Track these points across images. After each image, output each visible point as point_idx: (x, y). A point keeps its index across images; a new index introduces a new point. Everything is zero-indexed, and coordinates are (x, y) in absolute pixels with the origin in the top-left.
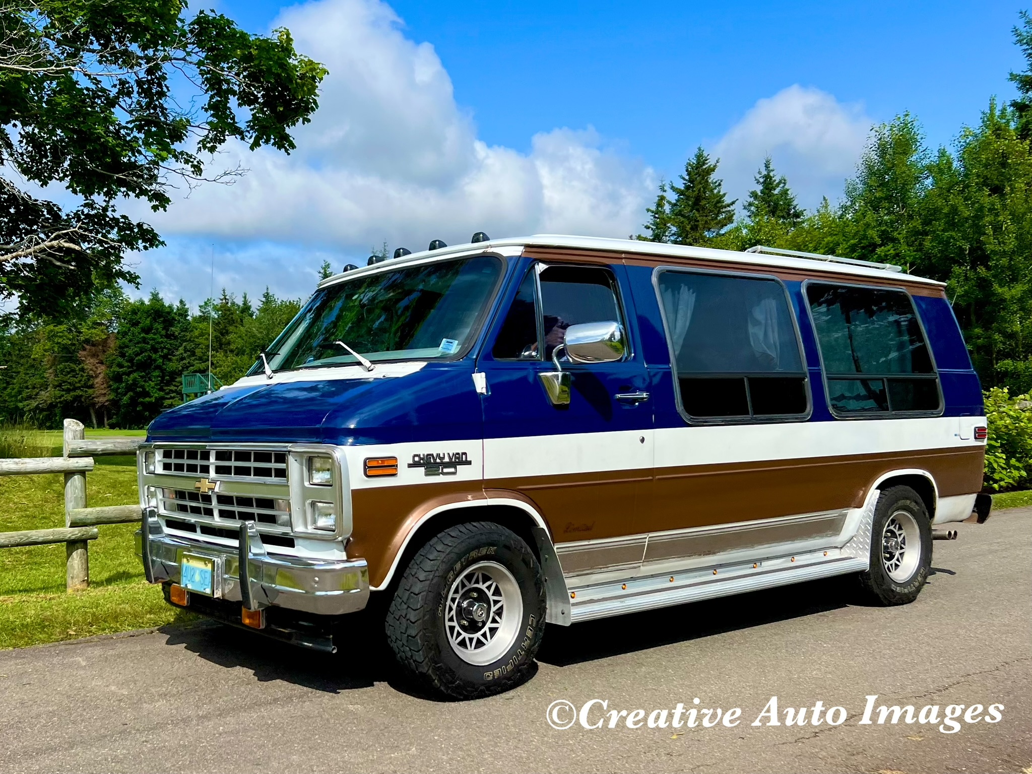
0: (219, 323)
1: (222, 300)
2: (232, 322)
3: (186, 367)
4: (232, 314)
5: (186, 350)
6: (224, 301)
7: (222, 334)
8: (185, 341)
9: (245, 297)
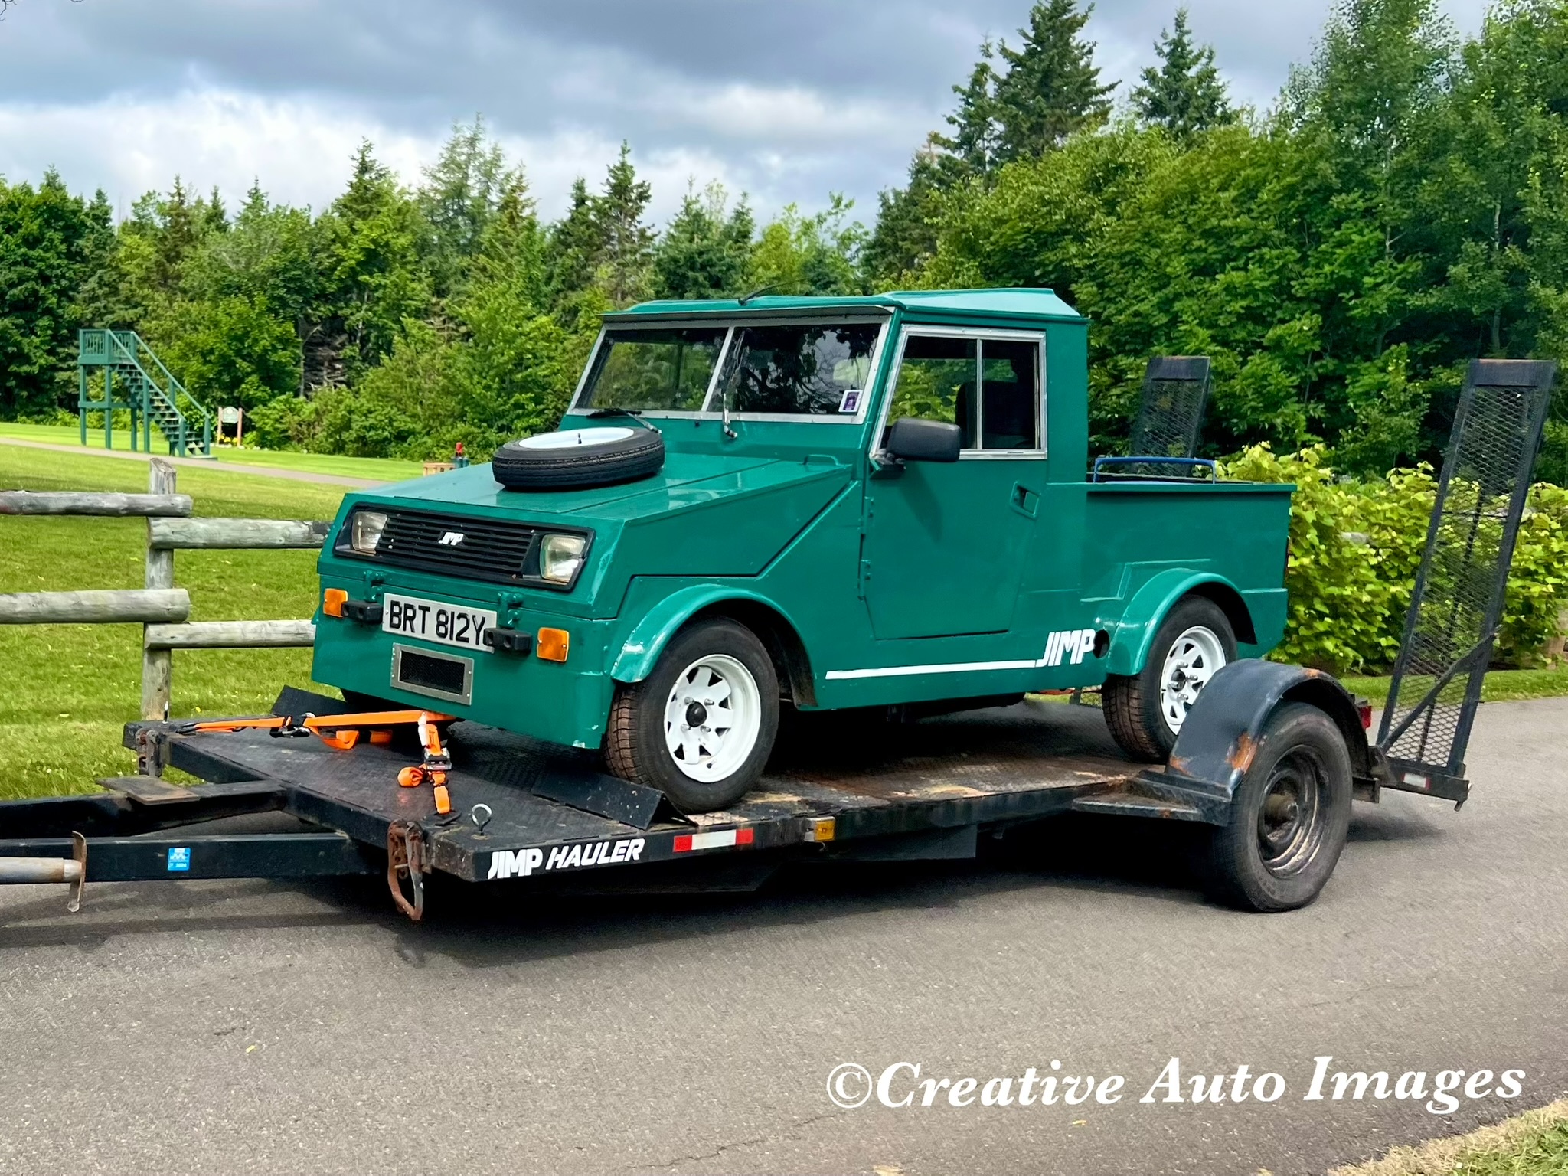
0: (165, 238)
1: (173, 196)
2: (189, 238)
3: (99, 314)
4: (190, 223)
5: (101, 283)
6: (176, 199)
7: (170, 260)
8: (102, 266)
9: (215, 195)
